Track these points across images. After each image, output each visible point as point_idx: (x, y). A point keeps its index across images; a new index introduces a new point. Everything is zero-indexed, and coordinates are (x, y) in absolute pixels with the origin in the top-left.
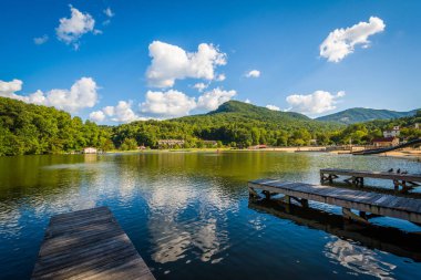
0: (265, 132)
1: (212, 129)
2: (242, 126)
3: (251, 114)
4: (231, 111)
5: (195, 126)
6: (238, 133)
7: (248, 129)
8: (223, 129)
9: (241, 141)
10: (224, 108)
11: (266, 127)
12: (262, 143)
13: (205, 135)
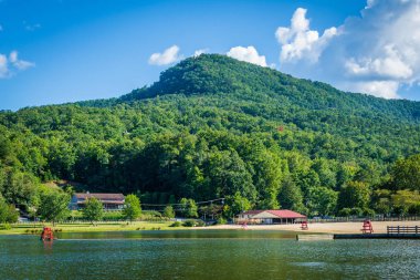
0: (304, 163)
1: (116, 151)
2: (223, 144)
3: (270, 103)
4: (203, 91)
5: (57, 140)
6: (206, 166)
7: (244, 152)
8: (155, 151)
9: (215, 195)
10: (177, 81)
11: (315, 148)
12: (286, 203)
13: (87, 174)
